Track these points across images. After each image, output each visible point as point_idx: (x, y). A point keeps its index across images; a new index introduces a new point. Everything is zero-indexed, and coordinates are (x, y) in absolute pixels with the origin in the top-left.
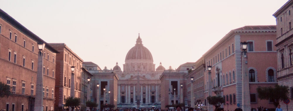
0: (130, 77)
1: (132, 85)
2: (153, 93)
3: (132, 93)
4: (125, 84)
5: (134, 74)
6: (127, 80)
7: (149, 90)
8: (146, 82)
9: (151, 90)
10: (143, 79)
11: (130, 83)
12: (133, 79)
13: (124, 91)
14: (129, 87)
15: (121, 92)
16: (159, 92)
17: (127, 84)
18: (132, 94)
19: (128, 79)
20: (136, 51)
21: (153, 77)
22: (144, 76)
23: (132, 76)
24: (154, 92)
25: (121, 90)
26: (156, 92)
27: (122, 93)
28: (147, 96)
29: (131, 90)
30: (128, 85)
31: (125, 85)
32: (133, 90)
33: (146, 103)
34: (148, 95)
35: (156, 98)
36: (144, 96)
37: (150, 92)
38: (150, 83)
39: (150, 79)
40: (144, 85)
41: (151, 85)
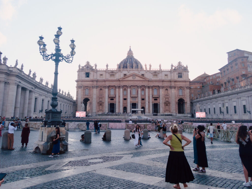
0: (122, 76)
1: (125, 88)
2: (156, 100)
3: (125, 99)
4: (116, 85)
5: (129, 72)
6: (119, 80)
7: (151, 96)
8: (146, 84)
9: (153, 95)
10: (141, 79)
11: (122, 84)
12: (127, 79)
13: (114, 96)
14: (121, 90)
15: (109, 97)
16: (165, 98)
17: (119, 85)
18: (125, 101)
19: (119, 78)
20: (127, 61)
21: (155, 77)
22: (143, 75)
23: (125, 75)
24: (158, 97)
25: (109, 95)
26: (161, 97)
27: (111, 99)
28: (147, 103)
29: (123, 95)
30: (119, 87)
31: (115, 87)
32: (127, 95)
33: (146, 114)
34: (149, 102)
35: (161, 106)
36: (143, 104)
37: (151, 98)
38: (151, 84)
39: (151, 79)
40: (143, 88)
41: (153, 87)
